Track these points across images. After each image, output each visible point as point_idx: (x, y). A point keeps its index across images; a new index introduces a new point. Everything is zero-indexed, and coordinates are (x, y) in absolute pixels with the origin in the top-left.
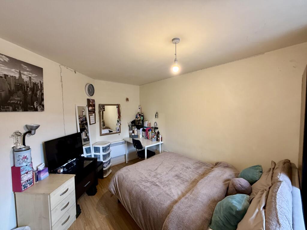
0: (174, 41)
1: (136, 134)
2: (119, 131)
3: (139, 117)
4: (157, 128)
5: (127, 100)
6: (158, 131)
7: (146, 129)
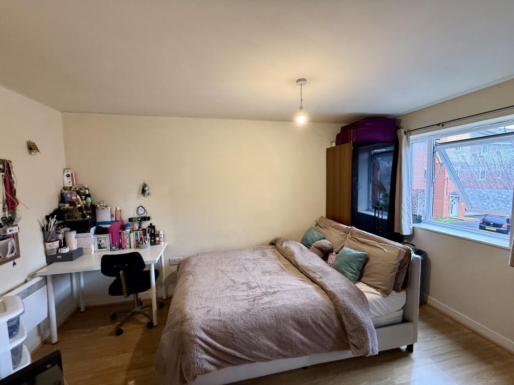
0: (299, 82)
1: (75, 247)
2: (13, 254)
3: (77, 200)
4: (149, 219)
5: (32, 148)
6: (151, 224)
7: (108, 226)
